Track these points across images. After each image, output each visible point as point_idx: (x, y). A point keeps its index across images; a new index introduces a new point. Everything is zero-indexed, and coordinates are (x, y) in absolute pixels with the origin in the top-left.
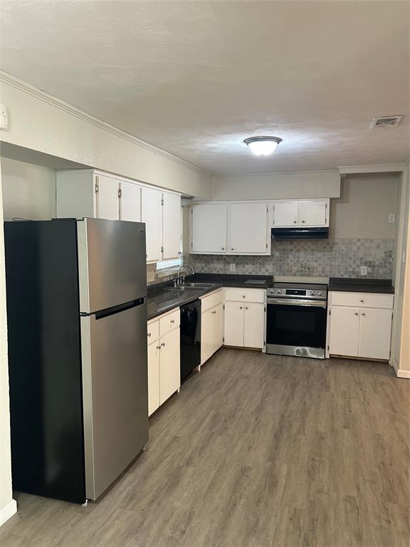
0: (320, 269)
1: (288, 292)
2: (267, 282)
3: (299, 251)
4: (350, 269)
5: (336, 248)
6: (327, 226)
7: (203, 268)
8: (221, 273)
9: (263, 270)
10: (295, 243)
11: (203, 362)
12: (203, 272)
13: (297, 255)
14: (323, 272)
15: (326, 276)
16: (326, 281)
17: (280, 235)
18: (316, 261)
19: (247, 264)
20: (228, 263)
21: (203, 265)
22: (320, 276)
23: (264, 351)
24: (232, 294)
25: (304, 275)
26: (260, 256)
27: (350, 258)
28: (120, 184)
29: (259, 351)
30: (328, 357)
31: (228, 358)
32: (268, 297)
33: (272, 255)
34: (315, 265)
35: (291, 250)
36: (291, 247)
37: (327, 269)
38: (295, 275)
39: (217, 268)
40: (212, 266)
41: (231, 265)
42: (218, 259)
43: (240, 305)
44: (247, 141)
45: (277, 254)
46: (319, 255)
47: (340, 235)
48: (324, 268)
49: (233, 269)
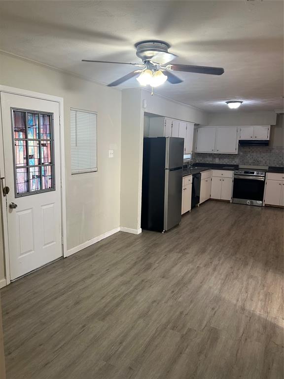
0: (264, 162)
1: (245, 172)
2: (235, 168)
3: (253, 152)
4: (280, 162)
5: (273, 151)
6: (268, 139)
7: (201, 160)
8: (211, 163)
9: (233, 162)
10: (251, 148)
11: (200, 203)
12: (201, 162)
13: (252, 154)
14: (265, 163)
15: (267, 166)
16: (267, 168)
17: (243, 144)
18: (262, 158)
19: (225, 158)
20: (215, 158)
21: (201, 159)
22: (264, 165)
23: (231, 202)
24: (216, 173)
25: (255, 165)
26: (232, 154)
27: (280, 157)
28: (172, 122)
29: (228, 202)
30: (264, 205)
31: (212, 204)
32: (235, 175)
33: (238, 154)
34: (262, 159)
35: (249, 152)
36: (250, 150)
37: (268, 162)
38: (250, 165)
39: (209, 160)
40: (206, 159)
41: (216, 159)
42: (210, 156)
43: (220, 178)
44: (228, 103)
45: (241, 154)
46: (264, 154)
47: (275, 144)
48: (266, 162)
49: (217, 161)
